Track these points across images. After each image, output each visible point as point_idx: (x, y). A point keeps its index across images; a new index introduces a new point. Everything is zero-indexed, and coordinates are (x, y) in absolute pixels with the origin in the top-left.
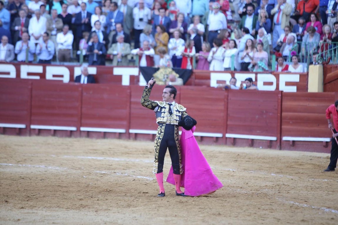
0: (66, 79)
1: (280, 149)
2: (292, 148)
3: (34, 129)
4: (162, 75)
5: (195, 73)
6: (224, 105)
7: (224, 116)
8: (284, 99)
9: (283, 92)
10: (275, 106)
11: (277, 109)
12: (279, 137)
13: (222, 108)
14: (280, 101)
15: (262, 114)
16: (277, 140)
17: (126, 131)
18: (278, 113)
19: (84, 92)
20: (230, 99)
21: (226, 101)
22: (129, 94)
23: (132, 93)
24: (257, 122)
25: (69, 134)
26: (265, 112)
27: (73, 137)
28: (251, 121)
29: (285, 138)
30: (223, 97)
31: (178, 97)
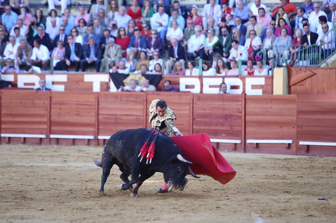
1: (245, 152)
2: (256, 150)
3: (5, 137)
5: (165, 78)
6: (190, 110)
7: (190, 120)
8: (247, 102)
9: (246, 96)
10: (239, 109)
11: (241, 113)
12: (243, 140)
13: (187, 112)
14: (243, 104)
15: (227, 117)
16: (241, 143)
17: (95, 137)
18: (241, 117)
19: (53, 99)
20: (196, 103)
21: (191, 105)
22: (97, 101)
23: (100, 99)
24: (222, 125)
25: (39, 141)
26: (229, 115)
27: (42, 144)
28: (216, 125)
29: (249, 141)
30: (189, 101)
31: (145, 103)
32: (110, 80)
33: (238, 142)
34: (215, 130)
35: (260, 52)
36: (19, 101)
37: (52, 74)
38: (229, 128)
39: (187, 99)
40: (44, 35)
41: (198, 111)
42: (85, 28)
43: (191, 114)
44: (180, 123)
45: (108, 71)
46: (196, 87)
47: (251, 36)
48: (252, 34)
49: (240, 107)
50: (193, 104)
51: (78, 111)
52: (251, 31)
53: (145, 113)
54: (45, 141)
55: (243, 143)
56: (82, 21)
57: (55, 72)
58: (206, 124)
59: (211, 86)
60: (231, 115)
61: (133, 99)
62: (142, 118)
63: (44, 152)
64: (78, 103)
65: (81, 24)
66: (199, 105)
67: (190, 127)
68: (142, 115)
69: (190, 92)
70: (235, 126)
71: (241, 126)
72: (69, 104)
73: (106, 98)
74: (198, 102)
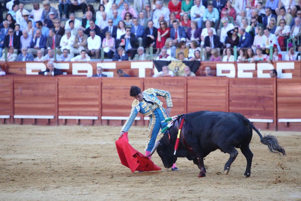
0: (90, 74)
1: (277, 130)
2: (287, 128)
3: (62, 120)
4: (174, 67)
5: (203, 64)
6: (226, 92)
7: (226, 102)
8: (279, 85)
9: (277, 79)
10: (271, 91)
11: (273, 94)
12: (275, 119)
13: (224, 95)
14: (275, 87)
15: (260, 99)
16: (273, 122)
17: (141, 118)
18: (273, 98)
19: (103, 85)
20: (231, 87)
21: (227, 88)
22: (142, 85)
23: (145, 84)
24: (256, 106)
25: (92, 123)
26: (262, 97)
27: (95, 125)
28: (250, 106)
29: (280, 120)
30: (225, 85)
31: (186, 86)
32: (154, 67)
33: (271, 121)
34: (250, 111)
35: (289, 39)
36: (74, 87)
37: (102, 62)
38: (262, 109)
39: (223, 83)
40: (94, 27)
41: (233, 94)
42: (131, 20)
43: (227, 96)
44: (217, 105)
45: (152, 58)
46: (231, 72)
47: (281, 25)
48: (282, 23)
49: (272, 89)
50: (229, 87)
51: (125, 95)
52: (281, 20)
53: (186, 96)
54: (97, 122)
55: (275, 122)
56: (128, 14)
57: (105, 60)
58: (241, 105)
59: (245, 71)
60: (264, 97)
61: (175, 84)
62: (183, 100)
63: (97, 132)
64: (126, 87)
65: (127, 18)
66: (234, 87)
67: (226, 108)
68: (183, 97)
69: (225, 76)
70: (268, 107)
71: (273, 107)
72: (118, 88)
73: (150, 83)
74: (233, 86)
